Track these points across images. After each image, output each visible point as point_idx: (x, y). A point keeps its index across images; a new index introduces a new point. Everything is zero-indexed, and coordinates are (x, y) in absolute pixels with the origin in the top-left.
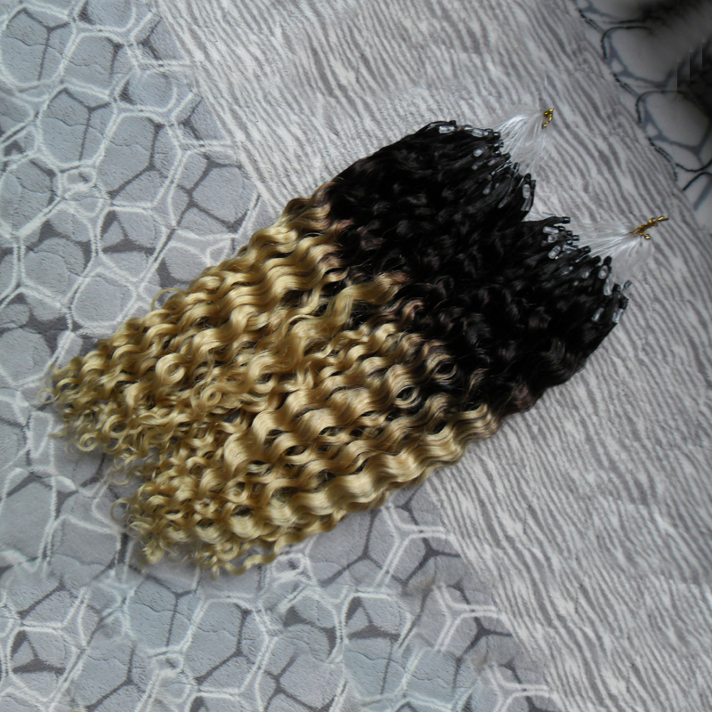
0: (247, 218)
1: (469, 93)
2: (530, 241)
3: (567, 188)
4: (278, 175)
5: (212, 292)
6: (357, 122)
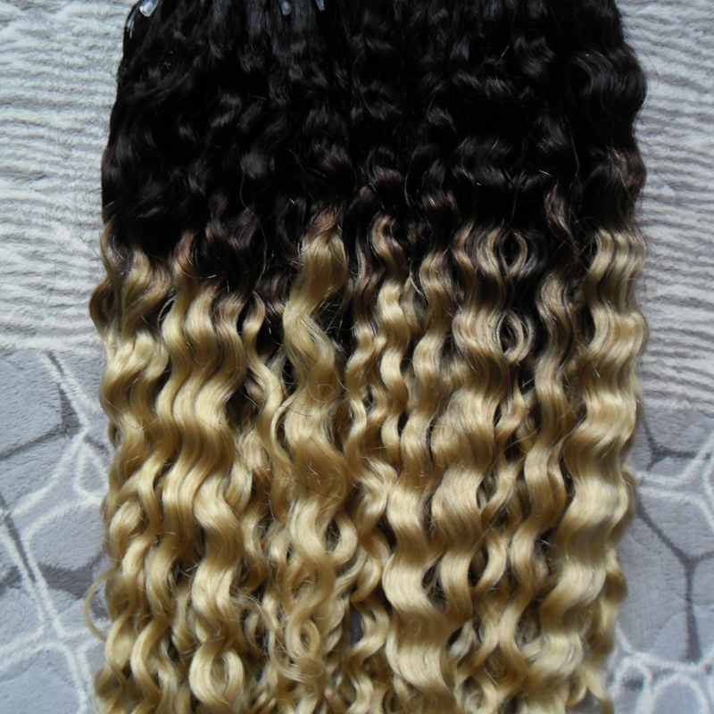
0: (70, 396)
4: (39, 305)
5: (142, 527)
6: (47, 134)
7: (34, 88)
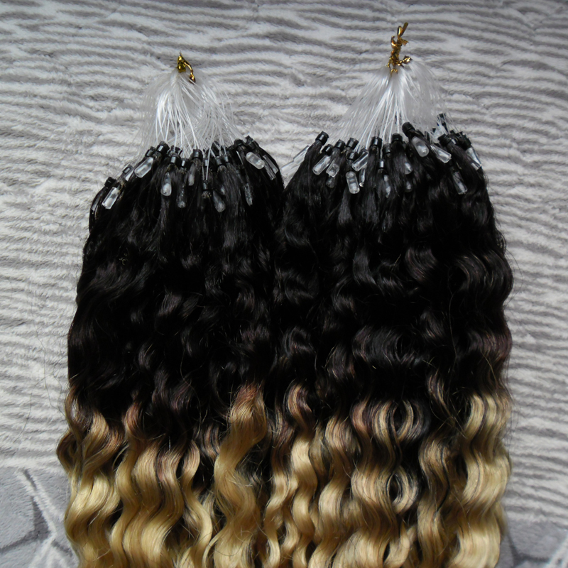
0: (41, 507)
1: (90, 133)
2: (317, 198)
3: (282, 103)
4: (19, 430)
6: (26, 288)
7: (17, 250)
